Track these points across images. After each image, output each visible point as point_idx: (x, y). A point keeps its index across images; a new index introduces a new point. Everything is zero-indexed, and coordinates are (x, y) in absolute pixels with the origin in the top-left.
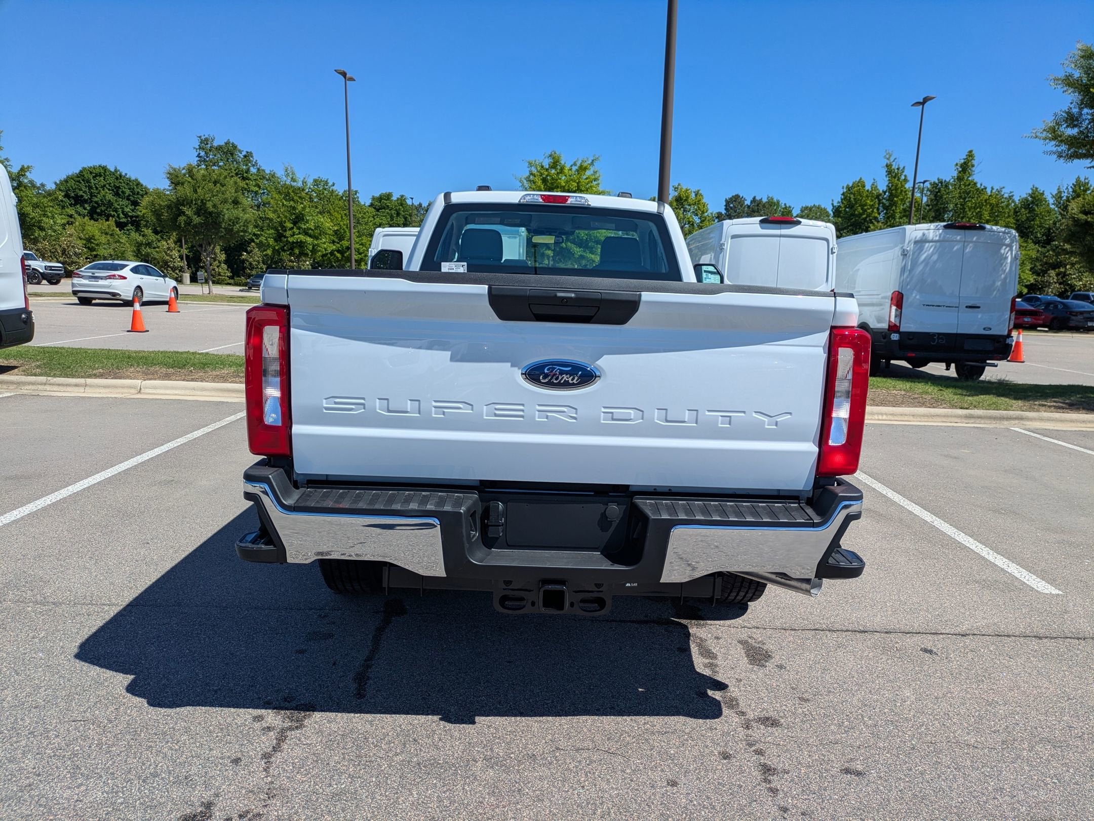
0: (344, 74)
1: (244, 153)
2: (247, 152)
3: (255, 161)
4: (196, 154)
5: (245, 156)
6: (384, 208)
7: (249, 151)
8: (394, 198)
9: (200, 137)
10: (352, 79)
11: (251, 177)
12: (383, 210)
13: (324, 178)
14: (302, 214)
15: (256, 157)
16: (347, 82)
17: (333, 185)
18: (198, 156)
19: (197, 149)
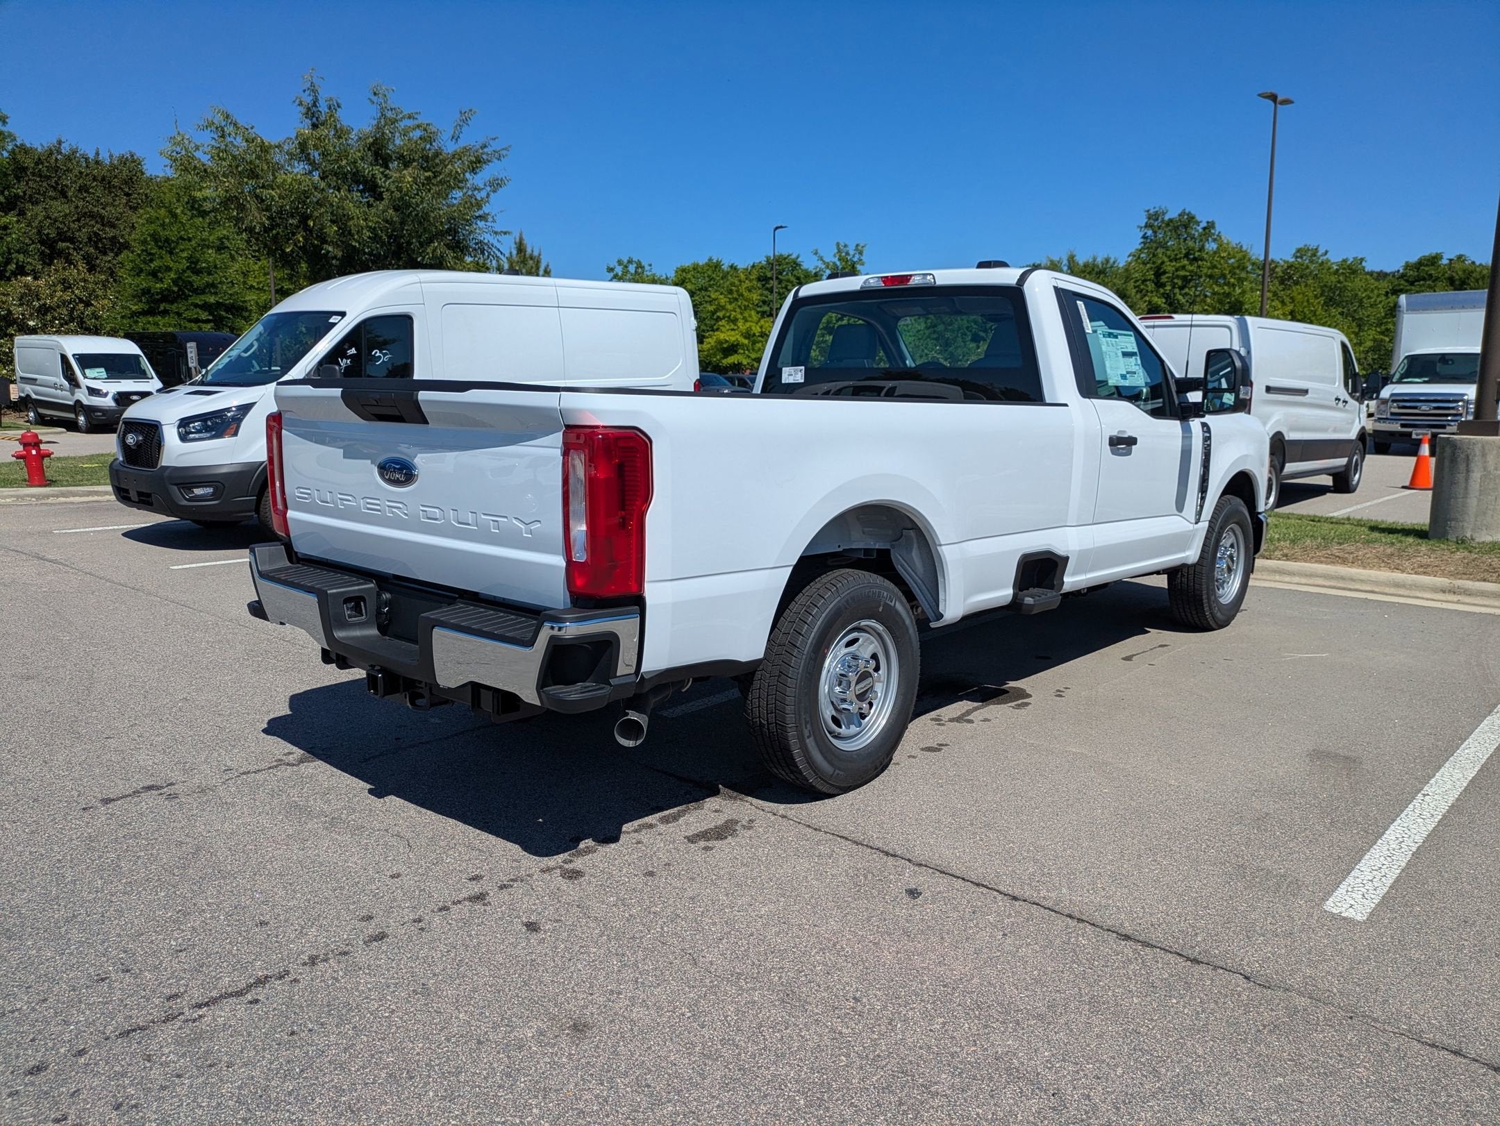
0: (1273, 98)
1: (1204, 224)
2: (1208, 222)
3: (1217, 233)
4: (1142, 234)
5: (1204, 229)
6: (1424, 279)
7: (1210, 220)
8: (1445, 261)
9: (1148, 211)
10: (1287, 102)
11: (1205, 256)
12: (1422, 282)
13: (1313, 245)
14: (1240, 302)
15: (1218, 228)
16: (1279, 106)
17: (1326, 252)
18: (1144, 237)
19: (1141, 228)
